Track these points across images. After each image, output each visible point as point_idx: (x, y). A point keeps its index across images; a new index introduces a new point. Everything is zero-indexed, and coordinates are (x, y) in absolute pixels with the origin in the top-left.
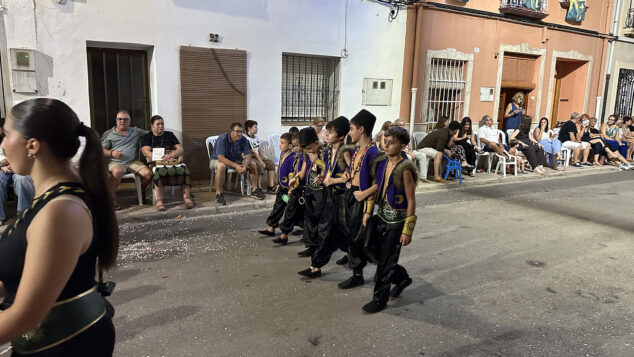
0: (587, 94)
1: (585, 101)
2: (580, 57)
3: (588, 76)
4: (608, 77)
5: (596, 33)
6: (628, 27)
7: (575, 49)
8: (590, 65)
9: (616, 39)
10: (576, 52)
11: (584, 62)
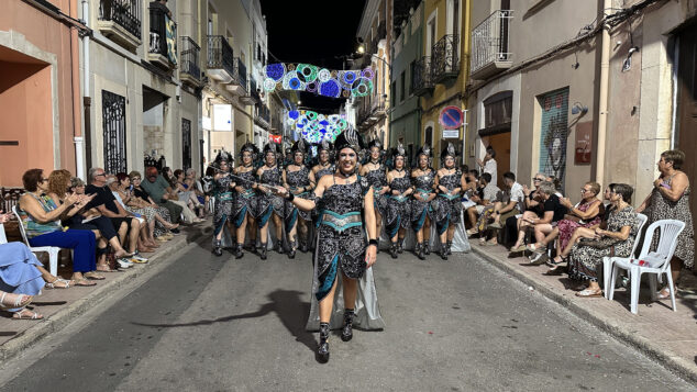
0: (55, 132)
1: (55, 145)
2: (30, 50)
3: (53, 95)
4: (87, 102)
5: (56, 10)
6: (106, 17)
7: (16, 29)
8: (52, 71)
9: (90, 33)
10: (21, 38)
11: (42, 65)
